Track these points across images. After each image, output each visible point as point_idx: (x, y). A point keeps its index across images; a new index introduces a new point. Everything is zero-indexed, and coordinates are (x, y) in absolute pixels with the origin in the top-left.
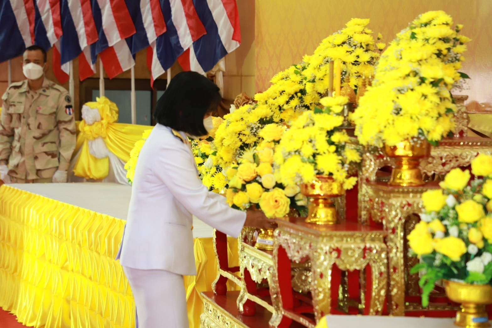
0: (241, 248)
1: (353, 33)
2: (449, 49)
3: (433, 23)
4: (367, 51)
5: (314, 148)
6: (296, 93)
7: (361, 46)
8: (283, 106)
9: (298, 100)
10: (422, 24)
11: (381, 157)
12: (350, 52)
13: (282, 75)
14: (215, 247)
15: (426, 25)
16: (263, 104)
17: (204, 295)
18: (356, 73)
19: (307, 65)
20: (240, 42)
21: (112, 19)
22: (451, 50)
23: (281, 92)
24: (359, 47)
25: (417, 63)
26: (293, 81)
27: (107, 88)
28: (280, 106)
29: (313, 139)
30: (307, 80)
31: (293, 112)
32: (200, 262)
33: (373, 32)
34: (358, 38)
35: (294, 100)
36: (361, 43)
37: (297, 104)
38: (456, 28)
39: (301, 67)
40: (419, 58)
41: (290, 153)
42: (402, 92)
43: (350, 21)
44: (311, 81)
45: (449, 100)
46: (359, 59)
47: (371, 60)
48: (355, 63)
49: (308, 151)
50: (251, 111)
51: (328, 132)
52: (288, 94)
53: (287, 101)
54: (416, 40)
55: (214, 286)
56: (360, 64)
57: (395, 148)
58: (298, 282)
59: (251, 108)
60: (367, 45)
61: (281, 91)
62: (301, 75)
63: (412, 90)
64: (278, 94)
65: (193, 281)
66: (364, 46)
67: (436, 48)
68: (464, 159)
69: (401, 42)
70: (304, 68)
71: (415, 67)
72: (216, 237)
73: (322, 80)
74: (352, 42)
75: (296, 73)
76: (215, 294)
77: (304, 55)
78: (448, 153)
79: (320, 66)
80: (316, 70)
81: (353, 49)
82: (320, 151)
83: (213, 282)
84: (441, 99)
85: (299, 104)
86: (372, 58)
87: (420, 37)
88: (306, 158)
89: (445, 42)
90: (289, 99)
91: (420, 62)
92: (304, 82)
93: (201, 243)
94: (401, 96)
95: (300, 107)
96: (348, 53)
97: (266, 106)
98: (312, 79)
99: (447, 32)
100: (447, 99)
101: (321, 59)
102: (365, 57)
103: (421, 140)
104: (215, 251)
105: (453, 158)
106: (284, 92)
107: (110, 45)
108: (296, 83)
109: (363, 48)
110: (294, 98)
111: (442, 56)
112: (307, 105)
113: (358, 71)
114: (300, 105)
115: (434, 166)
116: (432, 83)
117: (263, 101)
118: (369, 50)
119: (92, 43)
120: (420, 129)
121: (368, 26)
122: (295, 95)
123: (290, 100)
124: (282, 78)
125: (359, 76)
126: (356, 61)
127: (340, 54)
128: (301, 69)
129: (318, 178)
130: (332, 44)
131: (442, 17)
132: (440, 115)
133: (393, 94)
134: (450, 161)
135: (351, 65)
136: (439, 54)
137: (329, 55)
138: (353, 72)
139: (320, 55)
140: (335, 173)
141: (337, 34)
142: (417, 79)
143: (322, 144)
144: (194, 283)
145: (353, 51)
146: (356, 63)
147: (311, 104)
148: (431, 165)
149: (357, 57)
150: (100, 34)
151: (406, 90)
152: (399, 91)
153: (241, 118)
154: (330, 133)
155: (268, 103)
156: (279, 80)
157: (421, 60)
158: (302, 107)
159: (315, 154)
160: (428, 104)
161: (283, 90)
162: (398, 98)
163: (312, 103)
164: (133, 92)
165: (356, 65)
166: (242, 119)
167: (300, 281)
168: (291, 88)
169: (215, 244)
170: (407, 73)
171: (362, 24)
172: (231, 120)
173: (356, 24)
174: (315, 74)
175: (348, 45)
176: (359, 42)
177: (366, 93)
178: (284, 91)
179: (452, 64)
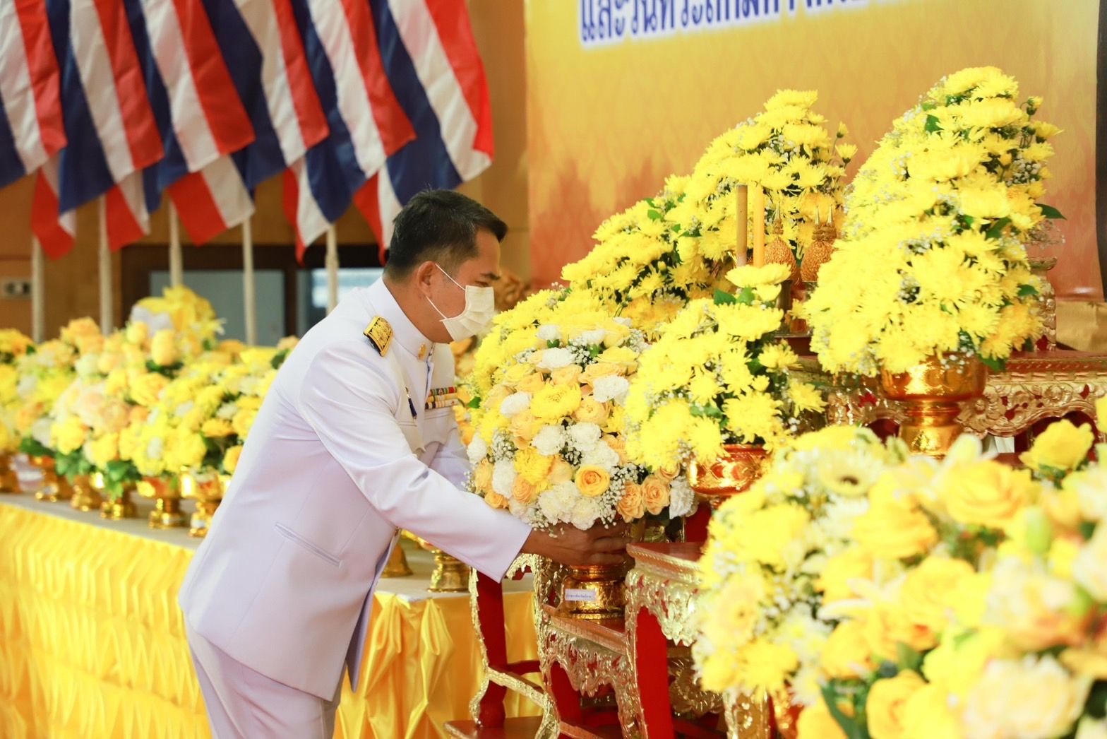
0: (543, 618)
1: (783, 122)
2: (1014, 153)
3: (976, 94)
4: (814, 162)
5: (719, 384)
6: (654, 263)
7: (802, 153)
8: (626, 291)
9: (660, 277)
10: (949, 99)
11: (868, 399)
12: (777, 165)
13: (620, 222)
14: (477, 617)
15: (958, 101)
16: (582, 288)
17: (454, 730)
18: (792, 213)
19: (675, 199)
20: (491, 154)
21: (196, 109)
22: (1020, 156)
23: (618, 261)
24: (798, 154)
25: (949, 185)
26: (646, 236)
27: (188, 266)
28: (619, 291)
29: (716, 362)
30: (681, 232)
31: (650, 305)
32: (438, 653)
33: (826, 121)
34: (795, 136)
35: (649, 277)
36: (802, 146)
37: (658, 287)
38: (1027, 105)
39: (663, 204)
40: (952, 174)
41: (663, 395)
42: (920, 250)
43: (773, 98)
44: (691, 233)
45: (1026, 267)
46: (798, 180)
47: (825, 182)
48: (789, 190)
49: (705, 389)
50: (555, 304)
51: (749, 345)
52: (635, 265)
53: (634, 281)
54: (939, 134)
55: (476, 707)
56: (803, 193)
57: (904, 378)
58: (684, 691)
59: (554, 297)
60: (815, 150)
61: (619, 258)
62: (663, 220)
63: (942, 245)
64: (613, 264)
65: (422, 699)
66: (810, 153)
67: (986, 151)
68: (1056, 401)
69: (904, 139)
70: (669, 206)
71: (945, 193)
72: (478, 595)
73: (716, 229)
74: (781, 144)
75: (653, 216)
76: (478, 725)
77: (668, 177)
78: (1018, 388)
79: (709, 199)
80: (702, 208)
81: (784, 158)
82: (734, 388)
83: (474, 699)
84: (1006, 263)
85: (663, 286)
86: (829, 179)
87: (947, 126)
88: (700, 405)
89: (1005, 137)
90: (638, 277)
91: (957, 183)
92: (673, 236)
93: (438, 610)
94: (915, 259)
95: (665, 294)
96: (772, 167)
97: (588, 292)
98: (693, 229)
99: (1009, 113)
100: (1021, 263)
101: (712, 182)
102: (812, 177)
103: (966, 359)
104: (477, 626)
105: (1030, 399)
106: (626, 261)
107: (193, 167)
108: (653, 238)
109: (807, 156)
110: (649, 274)
111: (998, 169)
112: (679, 288)
113: (798, 208)
114: (665, 290)
115: (988, 417)
116: (984, 228)
117: (582, 282)
118: (820, 161)
119: (147, 163)
120: (962, 332)
121: (814, 108)
122: (651, 267)
123: (641, 279)
124: (620, 228)
125: (800, 220)
126: (791, 187)
127: (756, 170)
128: (663, 208)
129: (728, 450)
130: (735, 149)
131: (993, 80)
132: (1006, 301)
133: (899, 256)
134: (1025, 406)
135: (781, 194)
136: (992, 165)
137: (729, 175)
138: (787, 212)
139: (709, 175)
140: (767, 437)
141: (745, 126)
142: (951, 220)
143: (736, 372)
144: (425, 702)
145: (785, 163)
146: (792, 191)
147: (688, 286)
148: (982, 416)
149: (794, 178)
150: (168, 143)
151: (927, 246)
152: (911, 247)
153: (534, 321)
154: (754, 348)
155: (594, 287)
156: (613, 234)
157: (956, 179)
158: (669, 292)
159: (723, 397)
160: (978, 278)
161: (625, 256)
162: (910, 264)
163: (692, 284)
164: (248, 274)
165: (791, 195)
166: (536, 322)
167: (688, 689)
168: (644, 249)
169: (477, 611)
170: (928, 207)
171: (800, 103)
172: (511, 325)
173: (788, 104)
174: (699, 217)
175: (772, 151)
176: (798, 144)
177: (834, 256)
178: (628, 258)
179: (1023, 186)
